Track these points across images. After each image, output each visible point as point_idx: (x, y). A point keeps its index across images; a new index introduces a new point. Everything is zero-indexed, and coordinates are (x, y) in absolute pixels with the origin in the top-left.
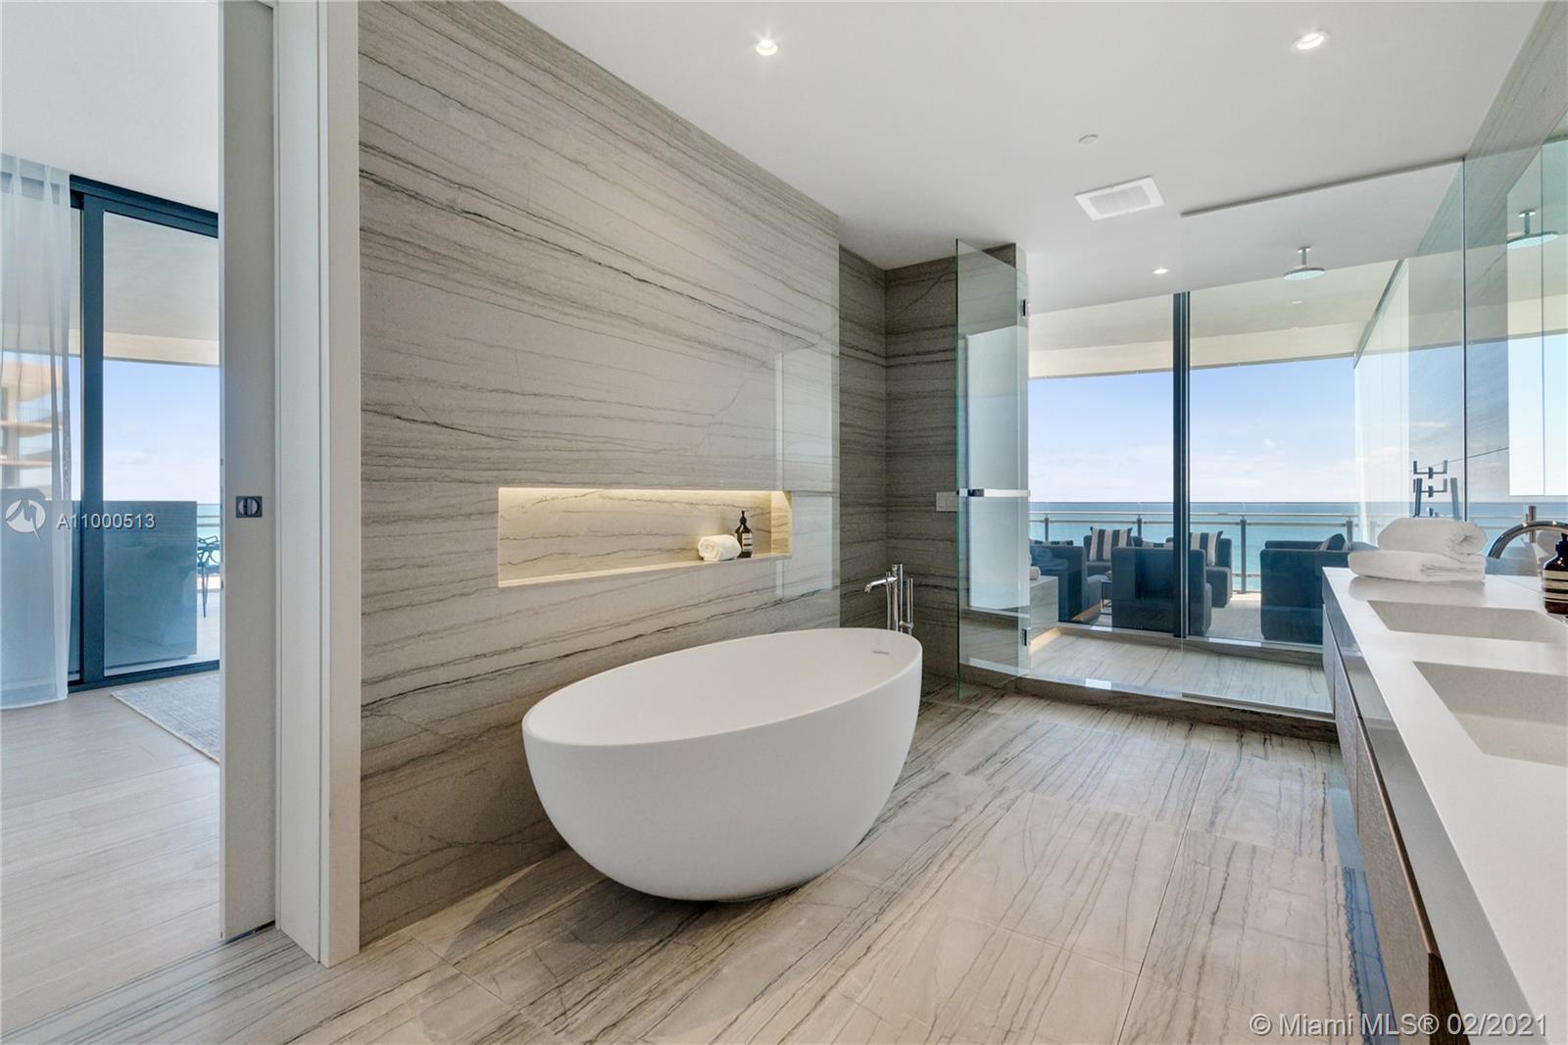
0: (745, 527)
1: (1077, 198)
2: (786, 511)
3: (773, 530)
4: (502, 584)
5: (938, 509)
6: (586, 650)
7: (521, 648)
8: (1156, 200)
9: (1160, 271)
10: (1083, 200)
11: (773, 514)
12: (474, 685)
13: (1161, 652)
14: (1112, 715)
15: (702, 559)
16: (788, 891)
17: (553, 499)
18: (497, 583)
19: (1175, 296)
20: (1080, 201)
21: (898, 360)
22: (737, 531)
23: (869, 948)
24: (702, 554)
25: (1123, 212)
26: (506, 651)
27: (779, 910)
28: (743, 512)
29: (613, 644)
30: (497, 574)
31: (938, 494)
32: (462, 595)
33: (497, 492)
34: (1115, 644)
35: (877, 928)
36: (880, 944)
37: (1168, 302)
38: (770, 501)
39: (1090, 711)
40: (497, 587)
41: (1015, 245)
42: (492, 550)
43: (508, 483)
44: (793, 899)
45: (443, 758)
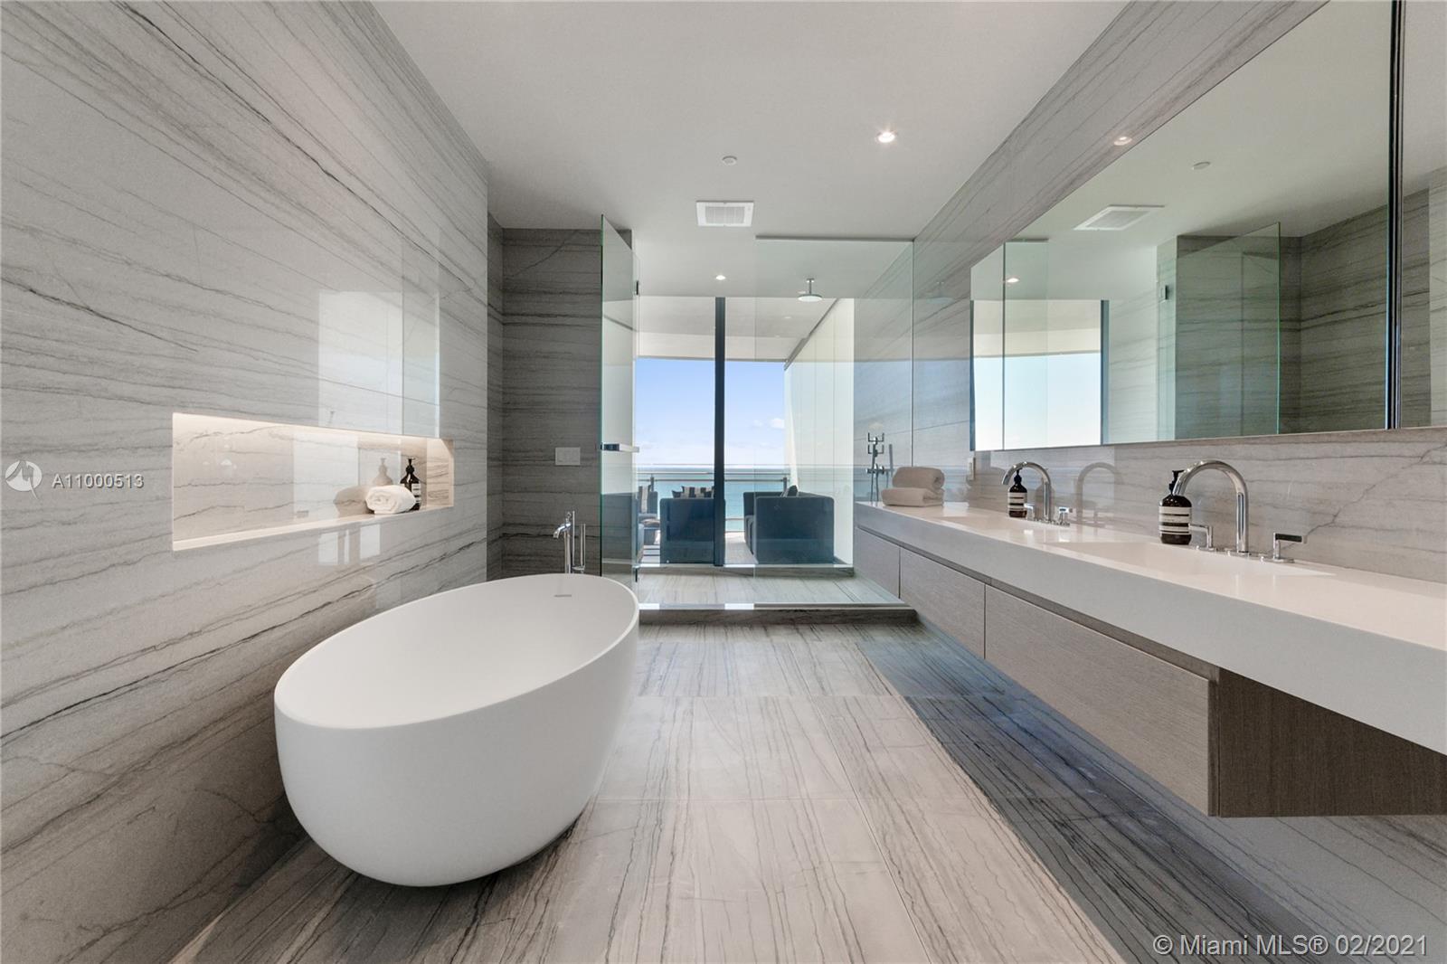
0: (413, 477)
1: (698, 204)
2: (447, 461)
3: (428, 481)
4: (178, 545)
5: (557, 463)
6: (274, 627)
7: (199, 632)
8: (747, 222)
9: (721, 278)
10: (701, 207)
11: (429, 465)
12: (141, 692)
13: (709, 579)
14: (710, 630)
15: (372, 512)
16: (566, 835)
17: (216, 434)
18: (170, 547)
19: (717, 299)
20: (698, 207)
21: (516, 319)
22: (403, 481)
23: (672, 853)
24: (371, 507)
25: (722, 225)
26: (182, 639)
27: (569, 853)
28: (410, 461)
29: (302, 616)
30: (171, 533)
31: (557, 449)
32: (126, 563)
33: (171, 419)
34: (675, 577)
35: (667, 835)
36: (679, 850)
37: (712, 302)
38: (425, 449)
39: (694, 629)
40: (170, 551)
41: (631, 231)
42: (165, 500)
43: (184, 407)
44: (573, 839)
45: (99, 806)
